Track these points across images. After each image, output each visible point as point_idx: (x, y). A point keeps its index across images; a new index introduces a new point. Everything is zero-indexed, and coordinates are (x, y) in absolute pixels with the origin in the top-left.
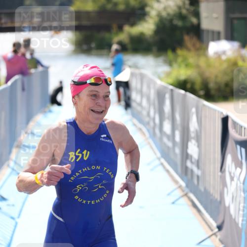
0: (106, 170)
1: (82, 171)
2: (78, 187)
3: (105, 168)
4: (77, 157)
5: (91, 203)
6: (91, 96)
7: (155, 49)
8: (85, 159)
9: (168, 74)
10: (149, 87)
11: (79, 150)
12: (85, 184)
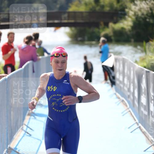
1: (53, 96)
3: (63, 96)
6: (55, 62)
8: (54, 90)
11: (52, 86)
12: (56, 103)
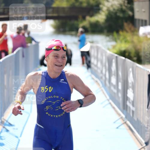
0: (62, 99)
1: (48, 98)
2: (47, 107)
3: (62, 98)
6: (55, 56)
7: (105, 31)
9: (114, 47)
10: (102, 55)
12: (51, 106)
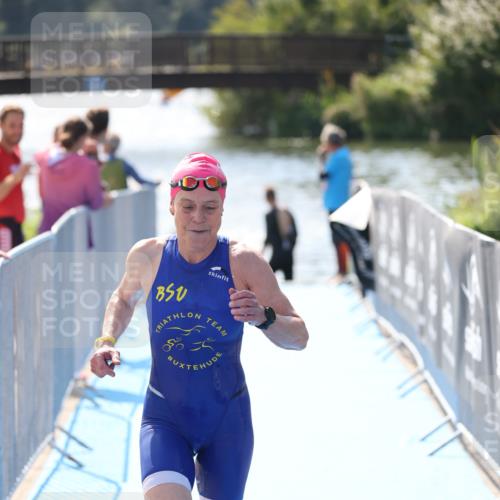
0: (211, 322)
2: (168, 342)
3: (209, 320)
4: (167, 295)
5: (192, 368)
8: (179, 299)
11: (172, 285)
12: (179, 339)
